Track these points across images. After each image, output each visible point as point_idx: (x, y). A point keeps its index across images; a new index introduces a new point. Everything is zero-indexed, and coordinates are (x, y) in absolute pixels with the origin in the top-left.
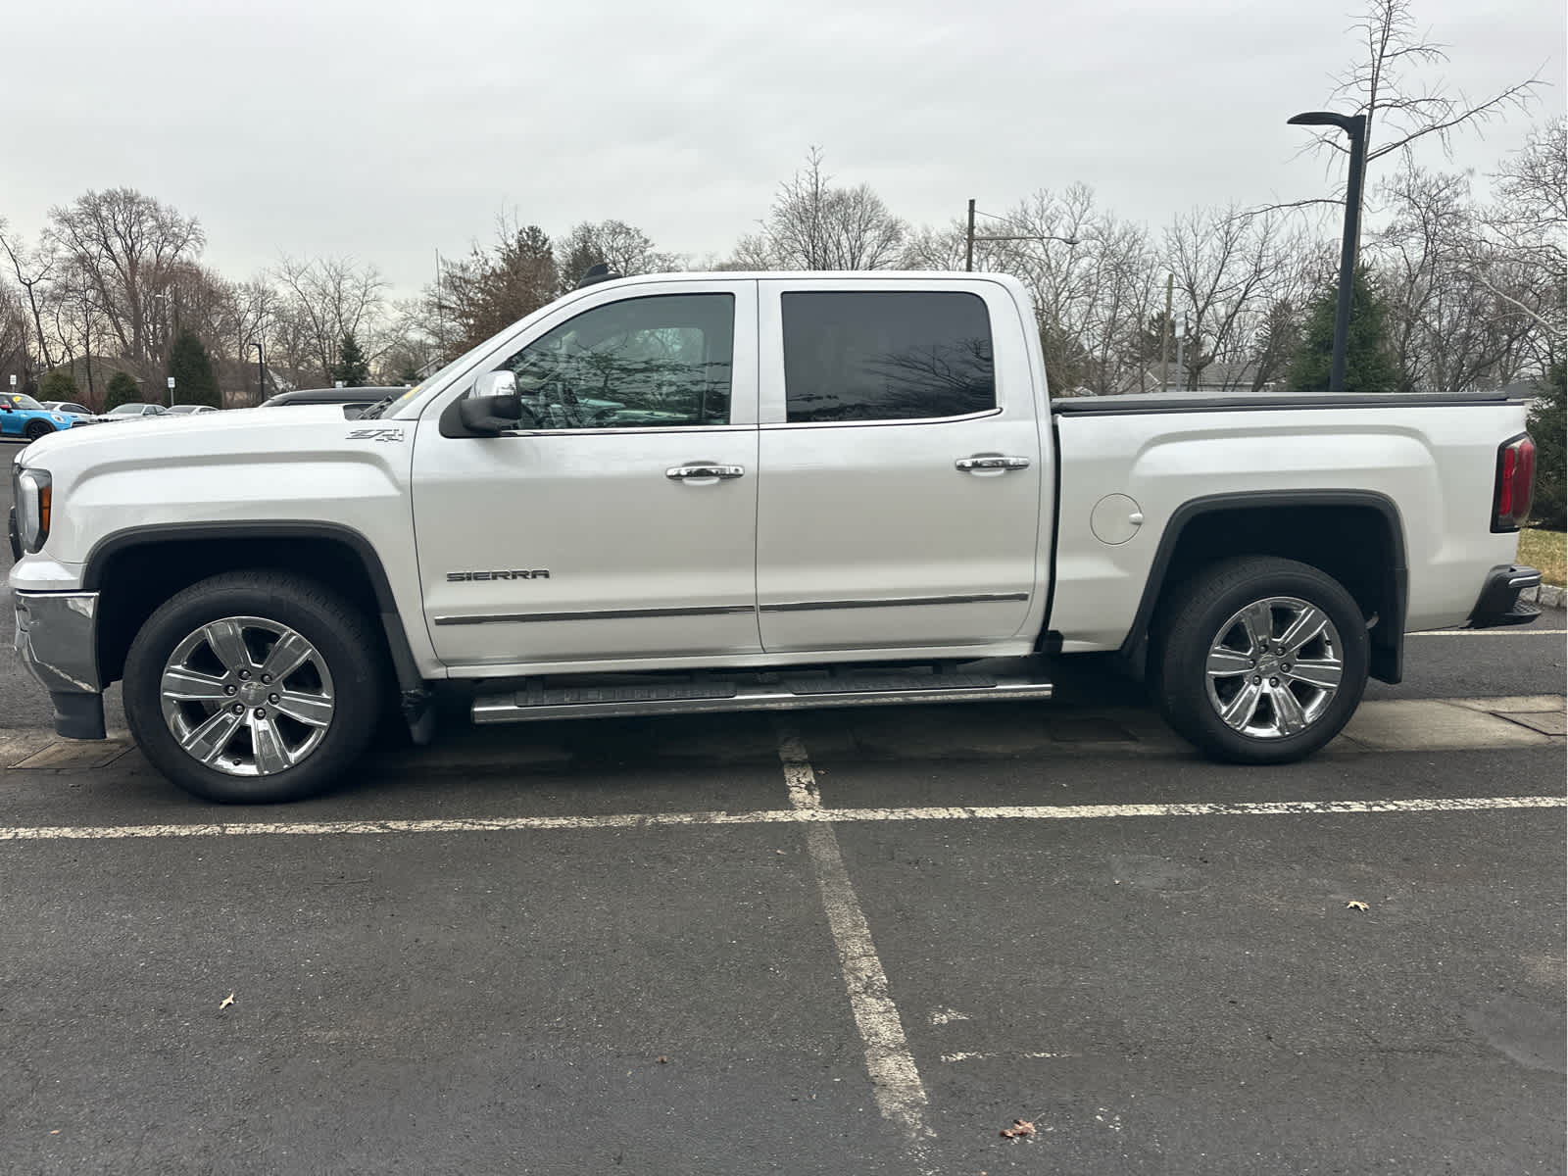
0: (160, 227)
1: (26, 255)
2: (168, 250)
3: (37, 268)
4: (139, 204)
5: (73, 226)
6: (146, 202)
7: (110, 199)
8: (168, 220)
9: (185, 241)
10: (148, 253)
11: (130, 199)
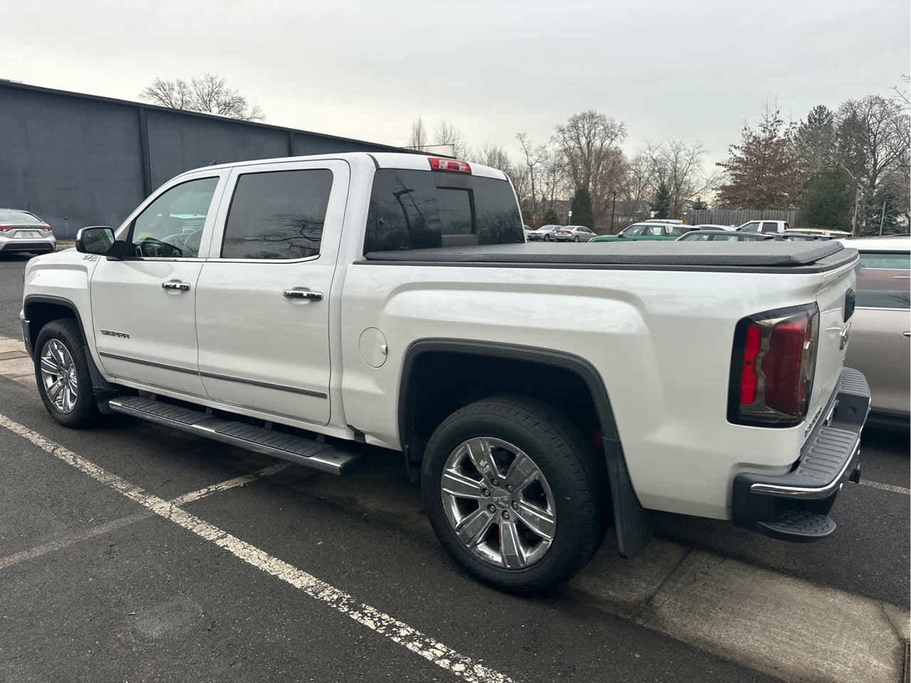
0: (605, 129)
1: (532, 151)
2: (607, 142)
3: (536, 157)
4: (597, 118)
5: (564, 133)
6: (600, 116)
7: (583, 117)
8: (610, 125)
9: (616, 135)
10: (597, 143)
11: (592, 116)
